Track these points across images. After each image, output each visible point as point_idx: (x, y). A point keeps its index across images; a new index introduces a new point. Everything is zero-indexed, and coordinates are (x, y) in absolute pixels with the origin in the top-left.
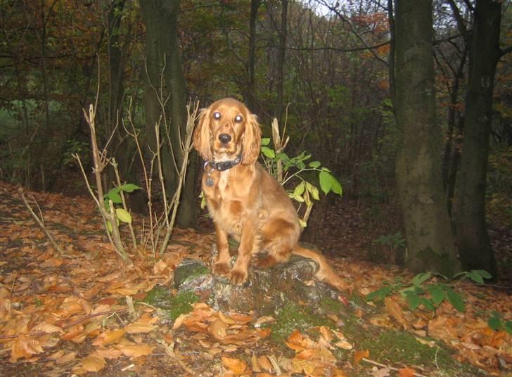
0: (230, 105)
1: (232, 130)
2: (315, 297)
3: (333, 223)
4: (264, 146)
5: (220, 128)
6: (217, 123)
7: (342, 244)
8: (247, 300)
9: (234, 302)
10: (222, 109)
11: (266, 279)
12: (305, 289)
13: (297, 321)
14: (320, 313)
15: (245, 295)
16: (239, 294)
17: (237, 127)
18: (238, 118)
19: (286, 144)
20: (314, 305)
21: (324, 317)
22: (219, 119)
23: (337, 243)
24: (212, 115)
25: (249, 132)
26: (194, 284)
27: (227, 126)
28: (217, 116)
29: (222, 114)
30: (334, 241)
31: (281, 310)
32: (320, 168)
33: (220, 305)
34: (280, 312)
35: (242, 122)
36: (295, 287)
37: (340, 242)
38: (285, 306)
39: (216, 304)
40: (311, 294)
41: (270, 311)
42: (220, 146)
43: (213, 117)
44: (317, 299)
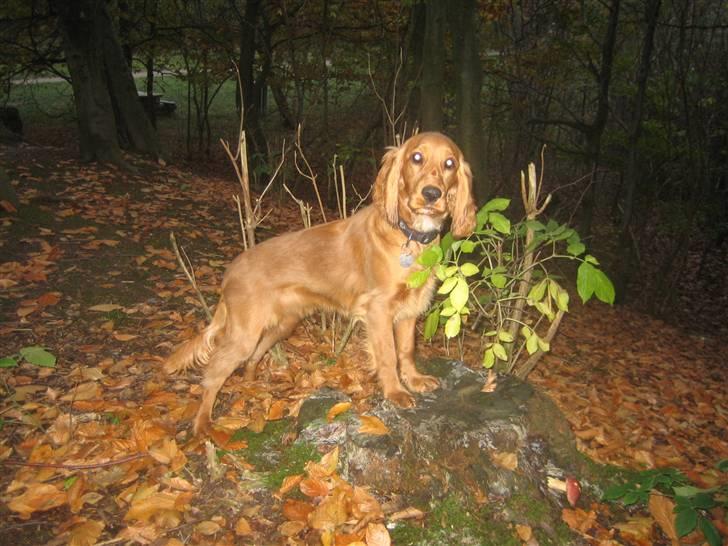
0: (438, 143)
1: (441, 180)
2: (502, 490)
3: (713, 275)
4: (491, 212)
5: (423, 177)
6: (416, 168)
7: (718, 307)
8: (391, 474)
9: (370, 474)
10: (425, 148)
11: (429, 447)
12: (491, 473)
13: (456, 530)
14: (506, 518)
15: (390, 467)
16: (381, 464)
17: (447, 174)
18: (449, 163)
19: (544, 206)
20: (496, 504)
21: (511, 526)
22: (420, 162)
23: (711, 304)
24: (408, 156)
25: (463, 189)
26: (320, 435)
27: (434, 173)
28: (417, 157)
29: (425, 156)
30: (708, 301)
31: (437, 502)
32: (582, 256)
33: (351, 474)
34: (437, 506)
35: (454, 167)
36: (474, 466)
37: (717, 304)
38: (445, 499)
39: (346, 471)
40: (496, 484)
41: (422, 500)
42: (423, 205)
43: (411, 159)
44: (506, 493)
